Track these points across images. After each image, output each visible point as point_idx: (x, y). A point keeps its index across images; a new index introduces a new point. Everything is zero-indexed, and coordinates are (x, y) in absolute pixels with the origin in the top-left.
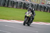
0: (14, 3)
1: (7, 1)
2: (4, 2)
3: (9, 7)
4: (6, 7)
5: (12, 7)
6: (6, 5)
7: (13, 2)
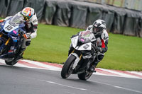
0: (139, 23)
1: (120, 17)
2: (112, 19)
3: (127, 35)
4: (117, 33)
5: (134, 34)
6: (119, 27)
7: (137, 20)
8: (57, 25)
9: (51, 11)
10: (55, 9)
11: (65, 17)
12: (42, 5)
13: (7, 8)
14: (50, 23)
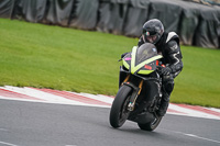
8: (200, 46)
9: (191, 24)
10: (196, 21)
11: (213, 33)
12: (176, 15)
13: (122, 20)
14: (190, 43)
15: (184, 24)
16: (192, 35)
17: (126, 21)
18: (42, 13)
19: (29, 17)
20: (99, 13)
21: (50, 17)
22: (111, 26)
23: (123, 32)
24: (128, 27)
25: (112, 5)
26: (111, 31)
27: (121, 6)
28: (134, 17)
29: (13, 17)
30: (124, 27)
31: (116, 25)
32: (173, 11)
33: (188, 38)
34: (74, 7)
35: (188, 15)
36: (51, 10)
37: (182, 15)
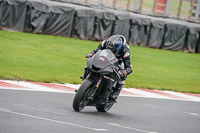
9: (194, 38)
12: (183, 32)
13: (146, 37)
14: (194, 51)
15: (189, 38)
16: (195, 46)
17: (149, 37)
18: (91, 33)
19: (82, 36)
20: (130, 32)
21: (97, 36)
22: (139, 41)
23: (147, 45)
24: (151, 41)
25: (139, 26)
26: (139, 44)
27: (146, 26)
28: (155, 34)
29: (71, 36)
30: (148, 41)
31: (142, 40)
32: (182, 29)
33: (192, 47)
34: (113, 29)
35: (192, 32)
36: (97, 30)
37: (188, 32)
